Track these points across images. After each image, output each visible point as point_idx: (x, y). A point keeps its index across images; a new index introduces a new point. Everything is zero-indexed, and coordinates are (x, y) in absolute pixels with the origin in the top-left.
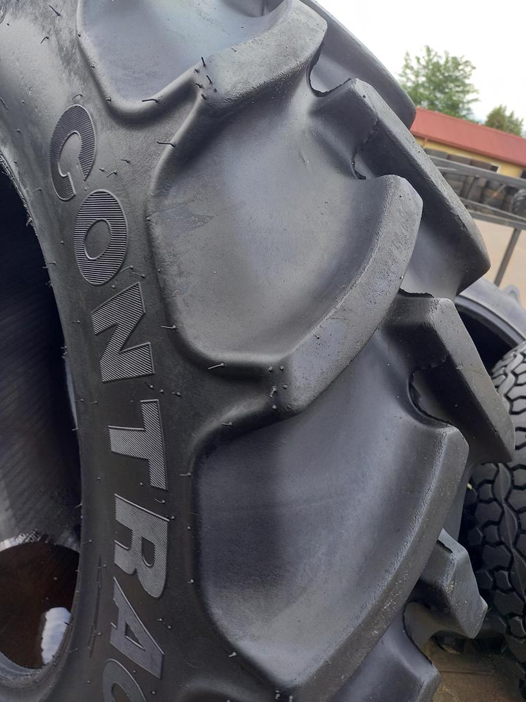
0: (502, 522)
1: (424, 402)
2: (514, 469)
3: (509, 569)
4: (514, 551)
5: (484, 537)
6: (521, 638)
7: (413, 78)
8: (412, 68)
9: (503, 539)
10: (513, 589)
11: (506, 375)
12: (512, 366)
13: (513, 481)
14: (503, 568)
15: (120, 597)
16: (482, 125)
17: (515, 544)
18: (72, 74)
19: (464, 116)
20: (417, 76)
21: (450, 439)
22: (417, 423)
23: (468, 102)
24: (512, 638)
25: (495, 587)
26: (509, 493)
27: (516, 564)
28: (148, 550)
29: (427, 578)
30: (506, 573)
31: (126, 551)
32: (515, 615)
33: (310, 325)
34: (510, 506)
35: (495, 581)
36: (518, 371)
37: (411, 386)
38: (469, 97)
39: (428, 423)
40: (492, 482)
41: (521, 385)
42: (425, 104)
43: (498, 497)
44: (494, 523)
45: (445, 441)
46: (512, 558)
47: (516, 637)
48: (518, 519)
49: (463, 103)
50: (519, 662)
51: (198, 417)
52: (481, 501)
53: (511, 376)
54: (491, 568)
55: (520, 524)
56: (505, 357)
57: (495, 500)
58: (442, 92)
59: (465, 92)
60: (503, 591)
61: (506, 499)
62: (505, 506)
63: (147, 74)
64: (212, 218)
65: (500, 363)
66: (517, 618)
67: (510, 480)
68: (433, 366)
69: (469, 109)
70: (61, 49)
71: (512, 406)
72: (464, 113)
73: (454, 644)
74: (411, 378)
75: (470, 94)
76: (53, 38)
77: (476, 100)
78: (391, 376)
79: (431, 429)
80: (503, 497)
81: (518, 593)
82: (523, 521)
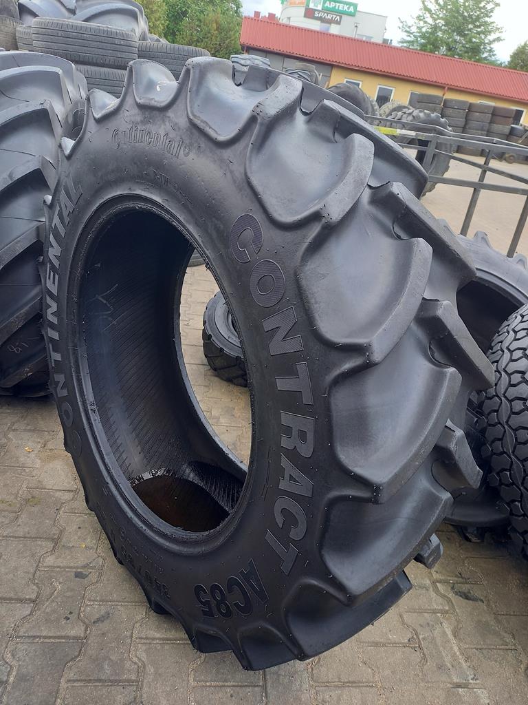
0: (505, 438)
1: (437, 355)
2: (513, 400)
3: (510, 470)
4: (513, 457)
5: (492, 450)
6: (520, 516)
7: (430, 21)
8: (429, 11)
9: (505, 450)
10: (513, 484)
11: (508, 332)
12: (512, 326)
13: (511, 409)
14: (506, 470)
15: (285, 462)
16: (506, 67)
17: (513, 452)
18: (244, 196)
19: (485, 58)
20: (435, 20)
21: (451, 374)
22: (434, 367)
23: (490, 43)
24: (514, 517)
25: (501, 484)
26: (509, 417)
27: (514, 466)
28: (303, 435)
29: (442, 444)
30: (508, 473)
31: (289, 439)
32: (515, 501)
33: (381, 324)
34: (510, 427)
35: (500, 480)
36: (517, 329)
37: (430, 348)
38: (491, 37)
39: (440, 366)
40: (497, 411)
41: (519, 339)
42: (443, 49)
43: (502, 422)
44: (499, 440)
45: (448, 375)
46: (512, 461)
47: (516, 516)
48: (516, 435)
49: (485, 44)
50: (519, 533)
51: (328, 369)
52: (490, 425)
53: (512, 333)
54: (498, 471)
55: (516, 438)
56: (509, 318)
57: (500, 423)
58: (461, 33)
59: (487, 33)
60: (507, 485)
61: (507, 422)
62: (506, 426)
63: (288, 200)
64: (328, 274)
65: (506, 323)
66: (517, 503)
67: (509, 408)
68: (442, 337)
69: (491, 51)
70: (235, 181)
71: (511, 355)
72: (486, 55)
73: (475, 532)
74: (430, 343)
75: (492, 34)
76: (228, 174)
77: (499, 39)
78: (419, 343)
79: (441, 369)
80: (505, 421)
81: (517, 486)
82: (518, 436)
